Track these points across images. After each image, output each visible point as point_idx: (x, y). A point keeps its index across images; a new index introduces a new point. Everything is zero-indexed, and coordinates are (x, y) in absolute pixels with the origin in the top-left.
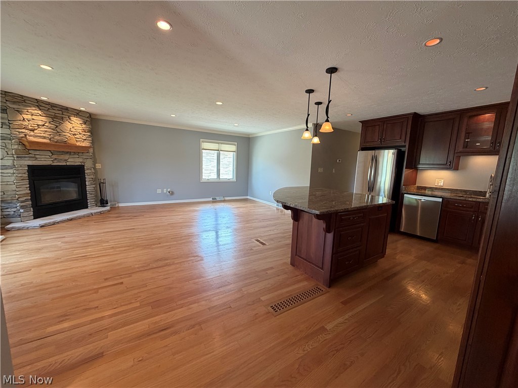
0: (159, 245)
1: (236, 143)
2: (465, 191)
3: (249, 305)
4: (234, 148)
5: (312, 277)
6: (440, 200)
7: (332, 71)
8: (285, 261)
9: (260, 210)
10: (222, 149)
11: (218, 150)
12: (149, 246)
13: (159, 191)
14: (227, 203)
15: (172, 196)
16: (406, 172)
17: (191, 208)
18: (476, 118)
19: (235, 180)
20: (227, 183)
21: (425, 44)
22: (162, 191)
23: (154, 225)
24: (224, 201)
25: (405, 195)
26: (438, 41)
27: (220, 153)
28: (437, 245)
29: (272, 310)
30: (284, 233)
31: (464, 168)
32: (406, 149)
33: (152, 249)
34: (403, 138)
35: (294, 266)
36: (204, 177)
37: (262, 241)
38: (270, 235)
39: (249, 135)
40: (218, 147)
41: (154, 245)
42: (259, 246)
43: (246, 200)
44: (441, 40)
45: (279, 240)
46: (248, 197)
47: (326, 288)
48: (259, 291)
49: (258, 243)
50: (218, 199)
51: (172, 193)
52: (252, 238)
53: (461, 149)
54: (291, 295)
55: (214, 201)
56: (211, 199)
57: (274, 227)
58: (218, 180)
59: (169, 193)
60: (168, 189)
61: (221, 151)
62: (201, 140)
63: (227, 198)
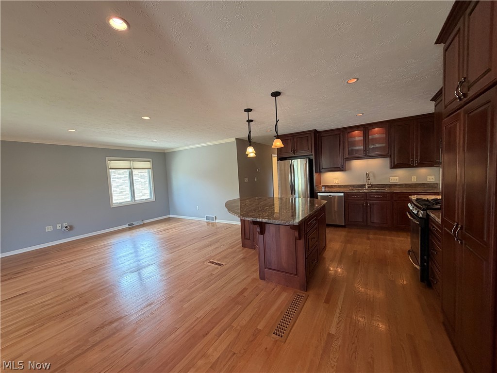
0: (86, 306)
1: (151, 160)
2: (353, 186)
3: (252, 341)
4: (148, 165)
5: (287, 286)
6: (342, 194)
7: (276, 94)
8: (252, 277)
9: (192, 228)
10: (135, 167)
11: (130, 169)
12: (70, 313)
13: (49, 229)
14: (147, 227)
15: (71, 232)
16: (315, 176)
17: (106, 242)
18: (350, 134)
19: (153, 199)
20: (144, 205)
21: (347, 82)
22: (55, 227)
23: (60, 278)
24: (144, 225)
25: (318, 194)
26: (356, 80)
27: (132, 172)
28: (346, 229)
29: (277, 336)
30: (232, 247)
31: (350, 169)
32: (313, 157)
33: (79, 314)
34: (310, 148)
35: (264, 280)
36: (114, 202)
37: (217, 262)
38: (220, 253)
39: (164, 150)
40: (130, 165)
41: (78, 307)
42: (217, 268)
43: (169, 219)
44: (358, 79)
45: (232, 256)
46: (171, 216)
47: (304, 292)
48: (251, 319)
49: (214, 265)
50: (136, 224)
51: (71, 228)
52: (204, 262)
53: (347, 156)
54: (282, 312)
55: (132, 227)
56: (127, 226)
57: (218, 244)
58: (133, 203)
59: (66, 229)
60: (64, 224)
61: (134, 169)
62: (107, 158)
63: (146, 221)
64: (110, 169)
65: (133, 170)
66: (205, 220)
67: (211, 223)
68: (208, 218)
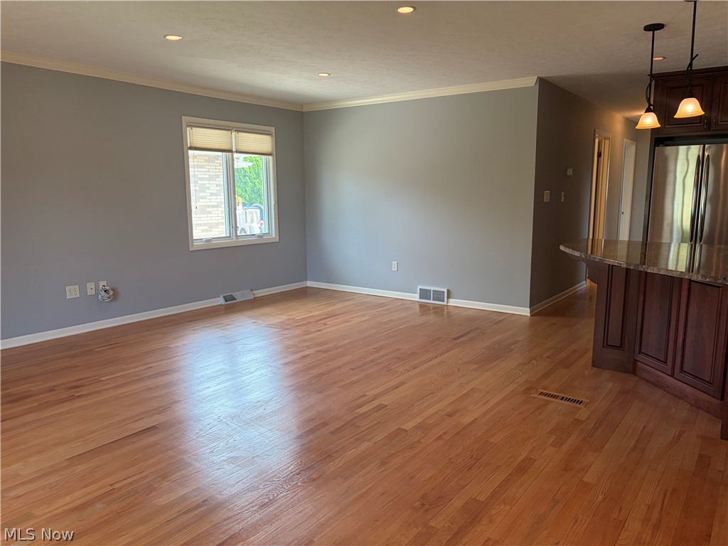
1: (273, 129)
4: (264, 142)
10: (239, 148)
11: (230, 151)
13: (72, 292)
19: (274, 234)
20: (256, 248)
22: (83, 290)
24: (256, 302)
27: (233, 161)
36: (196, 236)
40: (230, 140)
46: (310, 284)
50: (240, 296)
51: (115, 295)
55: (231, 306)
56: (221, 301)
58: (233, 242)
59: (106, 295)
60: (101, 284)
61: (237, 152)
62: (185, 119)
63: (260, 293)
64: (191, 148)
65: (236, 155)
66: (416, 297)
67: (432, 307)
68: (424, 294)
